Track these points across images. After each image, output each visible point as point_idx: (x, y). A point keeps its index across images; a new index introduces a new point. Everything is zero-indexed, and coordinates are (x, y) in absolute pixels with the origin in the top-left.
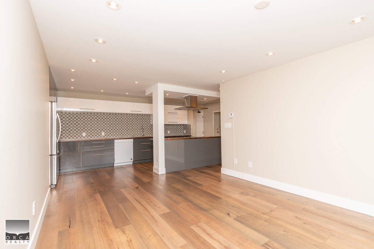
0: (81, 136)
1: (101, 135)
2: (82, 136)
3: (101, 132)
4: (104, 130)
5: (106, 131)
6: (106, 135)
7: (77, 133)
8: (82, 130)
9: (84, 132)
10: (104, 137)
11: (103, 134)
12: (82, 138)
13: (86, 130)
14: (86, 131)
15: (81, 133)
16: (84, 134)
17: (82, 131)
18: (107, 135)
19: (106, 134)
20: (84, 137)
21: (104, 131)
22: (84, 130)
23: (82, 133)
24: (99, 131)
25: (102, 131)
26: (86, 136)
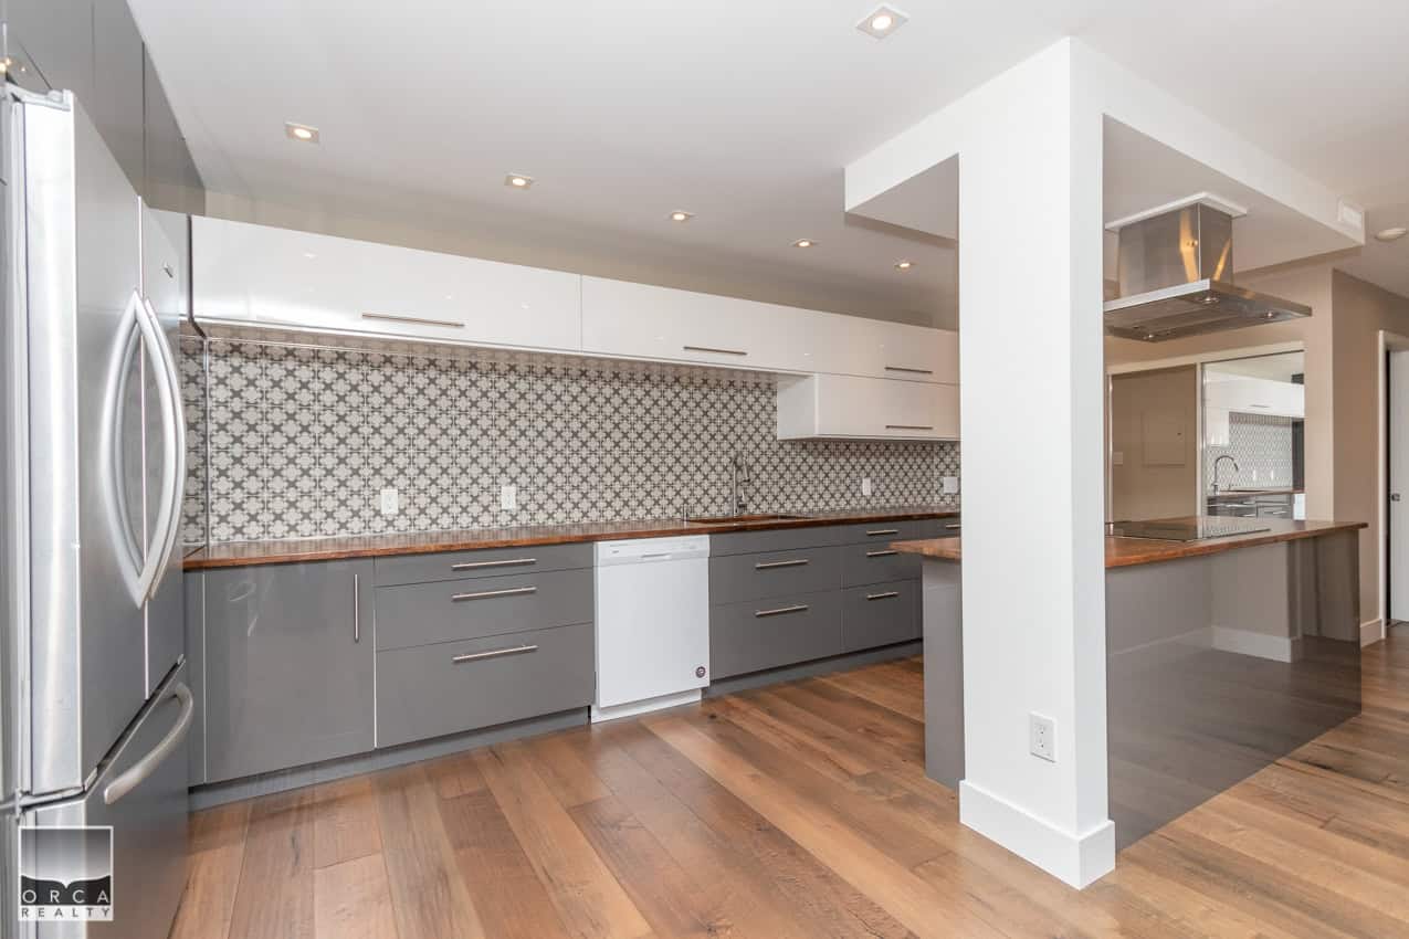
0: (367, 513)
1: (494, 508)
2: (378, 513)
3: (494, 489)
4: (513, 470)
5: (523, 480)
6: (524, 507)
7: (343, 493)
8: (377, 471)
9: (390, 483)
10: (514, 518)
11: (509, 497)
12: (378, 524)
13: (401, 471)
14: (402, 482)
15: (366, 493)
16: (389, 501)
17: (377, 482)
18: (532, 507)
19: (524, 497)
20: (390, 523)
21: (514, 480)
22: (389, 472)
23: (376, 492)
24: (485, 481)
25: (504, 479)
26: (402, 512)
